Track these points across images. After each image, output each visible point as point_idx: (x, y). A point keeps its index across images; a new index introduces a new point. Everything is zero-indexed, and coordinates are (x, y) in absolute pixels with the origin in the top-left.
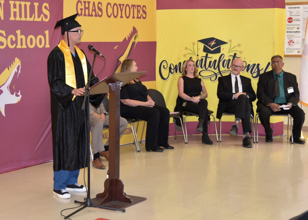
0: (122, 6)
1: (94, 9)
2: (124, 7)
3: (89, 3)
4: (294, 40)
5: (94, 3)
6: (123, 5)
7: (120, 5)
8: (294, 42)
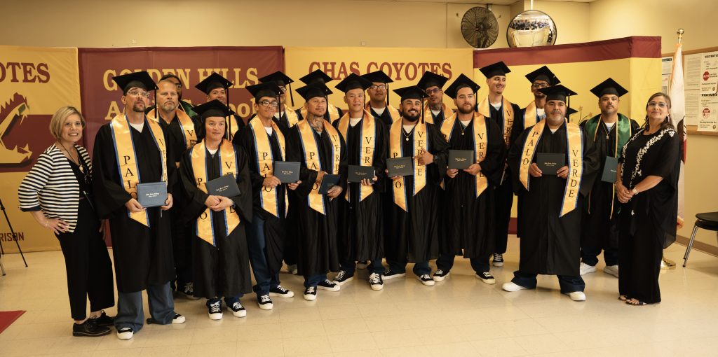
0: (399, 66)
1: (342, 70)
2: (404, 67)
3: (333, 64)
4: (710, 107)
5: (343, 65)
6: (402, 64)
7: (395, 65)
8: (709, 112)
